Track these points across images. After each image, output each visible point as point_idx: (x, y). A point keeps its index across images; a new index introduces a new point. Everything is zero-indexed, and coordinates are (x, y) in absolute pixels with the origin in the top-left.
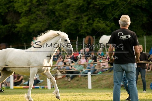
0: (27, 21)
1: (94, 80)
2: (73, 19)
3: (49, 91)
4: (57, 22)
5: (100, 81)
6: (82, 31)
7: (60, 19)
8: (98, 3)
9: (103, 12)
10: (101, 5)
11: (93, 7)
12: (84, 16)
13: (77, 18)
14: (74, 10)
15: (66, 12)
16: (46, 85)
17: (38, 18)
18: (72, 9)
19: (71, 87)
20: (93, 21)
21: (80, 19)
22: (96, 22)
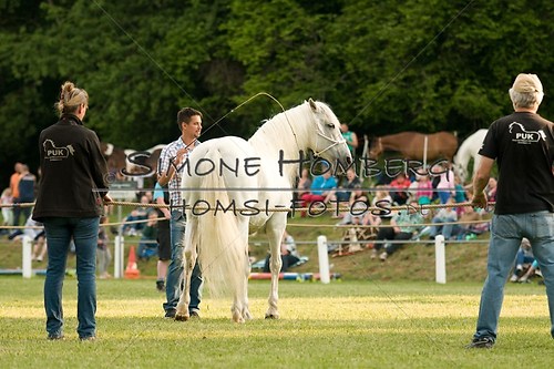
1: (454, 259)
2: (395, 83)
3: (322, 288)
4: (350, 89)
5: (471, 260)
6: (420, 117)
7: (358, 82)
8: (468, 37)
9: (483, 62)
10: (477, 41)
11: (454, 48)
12: (427, 72)
13: (405, 80)
14: (398, 56)
15: (375, 63)
16: (318, 271)
17: (296, 80)
18: (393, 55)
19: (388, 278)
20: (454, 87)
21: (417, 81)
22: (460, 90)
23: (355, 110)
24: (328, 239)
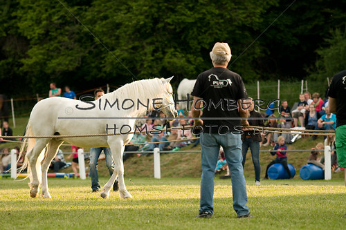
0: (41, 54)
1: (166, 163)
2: (126, 50)
3: (82, 182)
4: (98, 55)
5: (176, 163)
6: (142, 72)
7: (103, 49)
8: (173, 21)
9: (183, 37)
10: (178, 24)
11: (164, 28)
12: (147, 43)
13: (133, 48)
14: (128, 33)
15: (113, 38)
17: (62, 48)
18: (125, 32)
20: (164, 53)
21: (140, 49)
22: (168, 55)
23: (101, 68)
24: (84, 151)
